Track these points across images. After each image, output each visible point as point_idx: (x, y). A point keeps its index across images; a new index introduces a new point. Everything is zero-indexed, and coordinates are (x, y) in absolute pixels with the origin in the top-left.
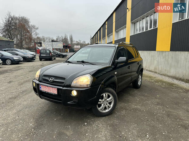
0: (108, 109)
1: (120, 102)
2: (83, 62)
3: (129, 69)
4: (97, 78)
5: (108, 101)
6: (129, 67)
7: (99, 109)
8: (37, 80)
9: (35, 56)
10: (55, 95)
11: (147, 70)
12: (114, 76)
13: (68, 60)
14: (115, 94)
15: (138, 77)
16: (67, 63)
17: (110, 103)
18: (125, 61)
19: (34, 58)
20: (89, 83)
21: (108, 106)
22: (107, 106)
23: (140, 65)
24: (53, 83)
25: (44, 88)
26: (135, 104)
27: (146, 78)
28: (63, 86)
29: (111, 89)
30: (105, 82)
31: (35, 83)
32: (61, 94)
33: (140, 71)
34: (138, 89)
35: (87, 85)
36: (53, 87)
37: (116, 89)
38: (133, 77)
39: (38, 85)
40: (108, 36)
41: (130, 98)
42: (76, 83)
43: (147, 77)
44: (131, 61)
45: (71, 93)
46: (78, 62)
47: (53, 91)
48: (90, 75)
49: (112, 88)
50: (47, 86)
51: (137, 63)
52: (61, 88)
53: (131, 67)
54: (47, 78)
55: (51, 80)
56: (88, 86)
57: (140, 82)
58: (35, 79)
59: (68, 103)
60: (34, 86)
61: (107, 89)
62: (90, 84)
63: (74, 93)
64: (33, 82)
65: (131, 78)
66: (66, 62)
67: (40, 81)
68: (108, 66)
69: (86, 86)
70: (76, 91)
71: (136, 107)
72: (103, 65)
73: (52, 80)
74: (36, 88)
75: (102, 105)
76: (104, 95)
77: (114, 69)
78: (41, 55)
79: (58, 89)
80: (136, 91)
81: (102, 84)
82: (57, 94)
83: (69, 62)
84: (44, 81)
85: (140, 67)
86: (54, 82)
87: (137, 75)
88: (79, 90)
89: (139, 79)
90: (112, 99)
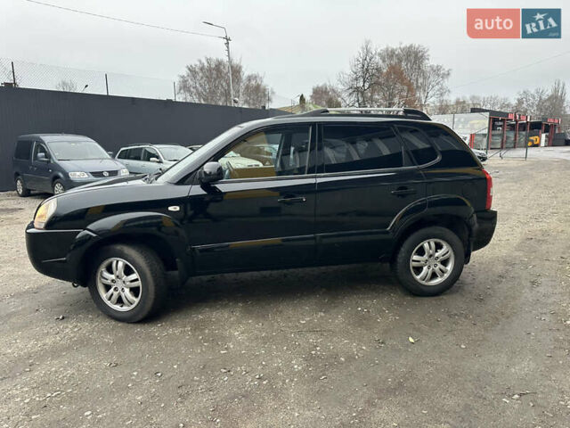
20: (45, 220)
22: (123, 294)
56: (42, 226)
69: (39, 226)
75: (113, 288)
76: (114, 263)
89: (426, 257)
90: (137, 280)
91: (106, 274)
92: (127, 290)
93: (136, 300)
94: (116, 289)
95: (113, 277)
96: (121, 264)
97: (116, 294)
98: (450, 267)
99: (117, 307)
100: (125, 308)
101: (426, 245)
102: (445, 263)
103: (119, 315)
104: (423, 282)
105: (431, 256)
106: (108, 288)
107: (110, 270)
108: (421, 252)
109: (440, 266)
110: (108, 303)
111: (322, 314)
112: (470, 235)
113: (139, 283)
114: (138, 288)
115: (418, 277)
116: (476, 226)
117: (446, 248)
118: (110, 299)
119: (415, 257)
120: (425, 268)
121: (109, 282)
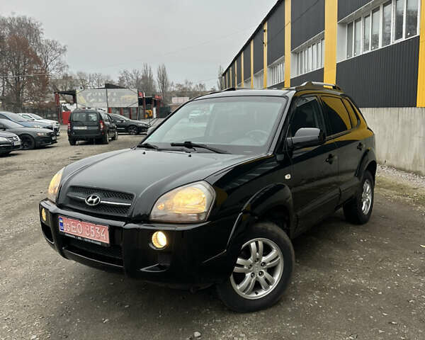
0: (267, 288)
1: (304, 267)
2: (189, 145)
3: (331, 163)
4: (229, 192)
5: (264, 263)
6: (331, 156)
7: (238, 288)
8: (53, 203)
9: (56, 130)
10: (102, 247)
11: (390, 167)
12: (284, 186)
13: (146, 142)
14: (285, 241)
15: (362, 190)
16: (143, 150)
17: (272, 271)
18: (315, 140)
19: (53, 138)
20: (203, 209)
21: (266, 280)
22: (261, 278)
23: (367, 152)
24: (98, 211)
25: (72, 227)
26: (352, 271)
27: (388, 191)
28: (128, 220)
29: (271, 227)
30: (253, 206)
31: (47, 210)
32: (121, 244)
33: (368, 168)
34: (361, 227)
35: (199, 215)
36: (97, 223)
37: (288, 226)
38: (343, 187)
39: (54, 216)
40: (272, 67)
41: (337, 253)
42: (165, 209)
43: (391, 187)
44: (337, 140)
45: (150, 241)
46: (173, 145)
47: (98, 233)
48: (208, 186)
49: (277, 224)
50: (80, 220)
51: (357, 144)
52: (121, 224)
53: (336, 158)
54: (81, 194)
55: (91, 202)
56: (202, 218)
57: (367, 204)
58: (47, 199)
59: (143, 270)
60: (45, 219)
61: (260, 226)
62: (206, 213)
63: (160, 240)
64: (41, 207)
65: (337, 191)
66: (140, 146)
67: (60, 206)
68: (264, 155)
69: (195, 219)
70: (166, 232)
71: (353, 281)
72: (248, 154)
73: (95, 200)
74: (50, 225)
75: (248, 275)
76: (253, 245)
77: (284, 164)
78: (75, 128)
79: (113, 230)
80: (355, 233)
81: (245, 212)
82: (108, 242)
83: (148, 147)
84: (73, 204)
85: (366, 157)
86: (100, 206)
87: (357, 181)
88: (173, 231)
89: (364, 194)
90: (277, 257)
91: (239, 261)
92: (266, 274)
93: (277, 278)
95: (250, 260)
96: (260, 243)
97: (252, 281)
104: (364, 212)
110: (244, 294)
113: (280, 260)
114: (277, 265)
121: (244, 268)
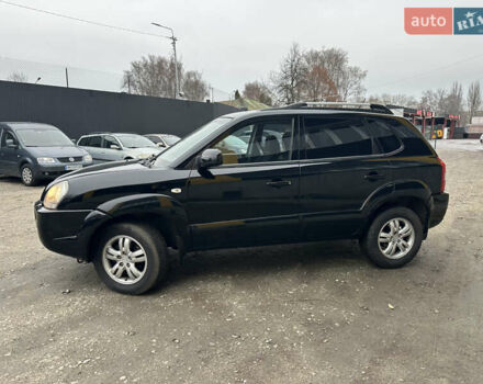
0: (132, 279)
5: (131, 258)
22: (128, 270)
56: (53, 207)
62: (57, 204)
75: (118, 263)
76: (121, 240)
89: (391, 233)
90: (142, 255)
91: (112, 251)
92: (132, 265)
93: (141, 274)
94: (121, 264)
95: (119, 253)
96: (127, 241)
97: (121, 268)
98: (410, 243)
99: (122, 281)
100: (129, 282)
101: (391, 223)
102: (406, 239)
103: (123, 288)
104: (388, 256)
105: (395, 233)
106: (112, 263)
107: (116, 246)
108: (387, 230)
109: (403, 242)
110: (113, 277)
111: (305, 285)
112: (428, 215)
113: (145, 258)
114: (144, 263)
115: (384, 252)
116: (433, 207)
117: (407, 226)
118: (115, 274)
119: (382, 234)
120: (390, 244)
121: (115, 258)
